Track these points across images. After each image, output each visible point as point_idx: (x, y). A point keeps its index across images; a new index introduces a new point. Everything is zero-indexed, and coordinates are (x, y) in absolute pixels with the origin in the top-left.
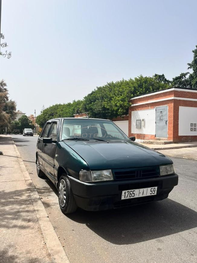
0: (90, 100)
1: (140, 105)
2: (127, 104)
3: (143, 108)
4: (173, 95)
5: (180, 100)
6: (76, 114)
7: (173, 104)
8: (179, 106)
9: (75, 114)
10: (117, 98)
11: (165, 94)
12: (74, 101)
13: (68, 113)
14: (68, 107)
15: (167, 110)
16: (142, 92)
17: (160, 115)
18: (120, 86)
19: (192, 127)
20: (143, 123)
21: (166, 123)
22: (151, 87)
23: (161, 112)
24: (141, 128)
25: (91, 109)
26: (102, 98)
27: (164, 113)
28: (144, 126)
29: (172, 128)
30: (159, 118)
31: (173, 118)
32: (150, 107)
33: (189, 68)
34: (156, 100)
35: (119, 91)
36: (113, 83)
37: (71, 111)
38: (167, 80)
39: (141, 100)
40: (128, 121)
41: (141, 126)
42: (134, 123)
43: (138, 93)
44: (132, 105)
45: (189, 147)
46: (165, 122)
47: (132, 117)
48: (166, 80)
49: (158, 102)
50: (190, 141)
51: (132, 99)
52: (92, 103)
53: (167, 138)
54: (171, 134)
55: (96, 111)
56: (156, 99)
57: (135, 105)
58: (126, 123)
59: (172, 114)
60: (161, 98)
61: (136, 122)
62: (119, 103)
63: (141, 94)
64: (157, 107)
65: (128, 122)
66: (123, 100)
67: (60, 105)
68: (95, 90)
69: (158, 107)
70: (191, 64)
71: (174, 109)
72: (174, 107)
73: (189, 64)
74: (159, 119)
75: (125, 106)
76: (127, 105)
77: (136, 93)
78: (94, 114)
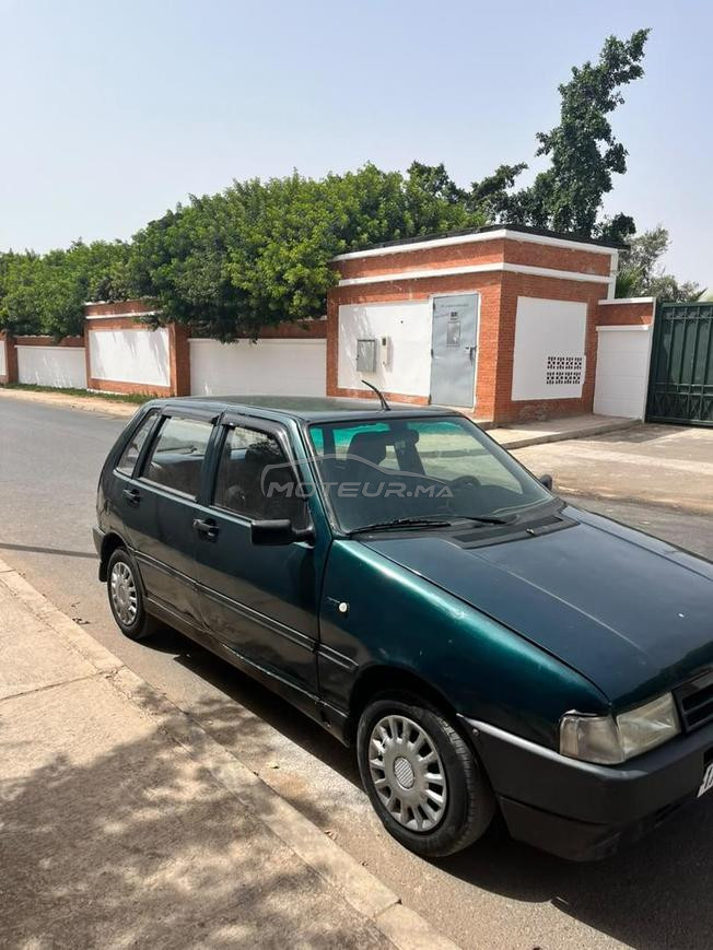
0: (161, 248)
1: (373, 284)
2: (324, 277)
3: (387, 297)
4: (502, 256)
5: (521, 275)
6: (97, 300)
7: (499, 290)
8: (519, 298)
9: (90, 300)
10: (284, 252)
11: (471, 251)
12: (79, 244)
13: (60, 297)
14: (54, 267)
15: (476, 307)
16: (376, 232)
17: (451, 326)
18: (288, 201)
19: (552, 371)
20: (383, 350)
21: (471, 354)
22: (407, 215)
23: (454, 314)
24: (374, 370)
25: (170, 286)
26: (220, 245)
27: (464, 321)
28: (389, 364)
29: (493, 376)
30: (445, 337)
31: (496, 340)
32: (411, 295)
33: (540, 152)
34: (435, 268)
35: (287, 224)
36: (256, 185)
37: (70, 285)
38: (458, 188)
39: (374, 263)
40: (324, 341)
41: (375, 362)
42: (347, 352)
43: (365, 236)
44: (342, 283)
45: (549, 440)
46: (468, 351)
47: (342, 328)
48: (452, 188)
49: (443, 277)
50: (544, 416)
51: (342, 257)
52: (175, 261)
53: (472, 410)
54: (486, 397)
55: (190, 297)
56: (436, 264)
57: (352, 282)
58: (317, 347)
59: (495, 324)
60: (455, 262)
61: (359, 347)
62: (295, 274)
63: (376, 241)
64: (439, 295)
65: (325, 346)
66: (308, 261)
67: (11, 255)
68: (179, 206)
69: (444, 295)
70: (549, 135)
71: (502, 306)
72: (504, 298)
73: (542, 138)
74: (447, 338)
75: (314, 285)
76: (325, 280)
77: (357, 235)
78: (182, 308)
